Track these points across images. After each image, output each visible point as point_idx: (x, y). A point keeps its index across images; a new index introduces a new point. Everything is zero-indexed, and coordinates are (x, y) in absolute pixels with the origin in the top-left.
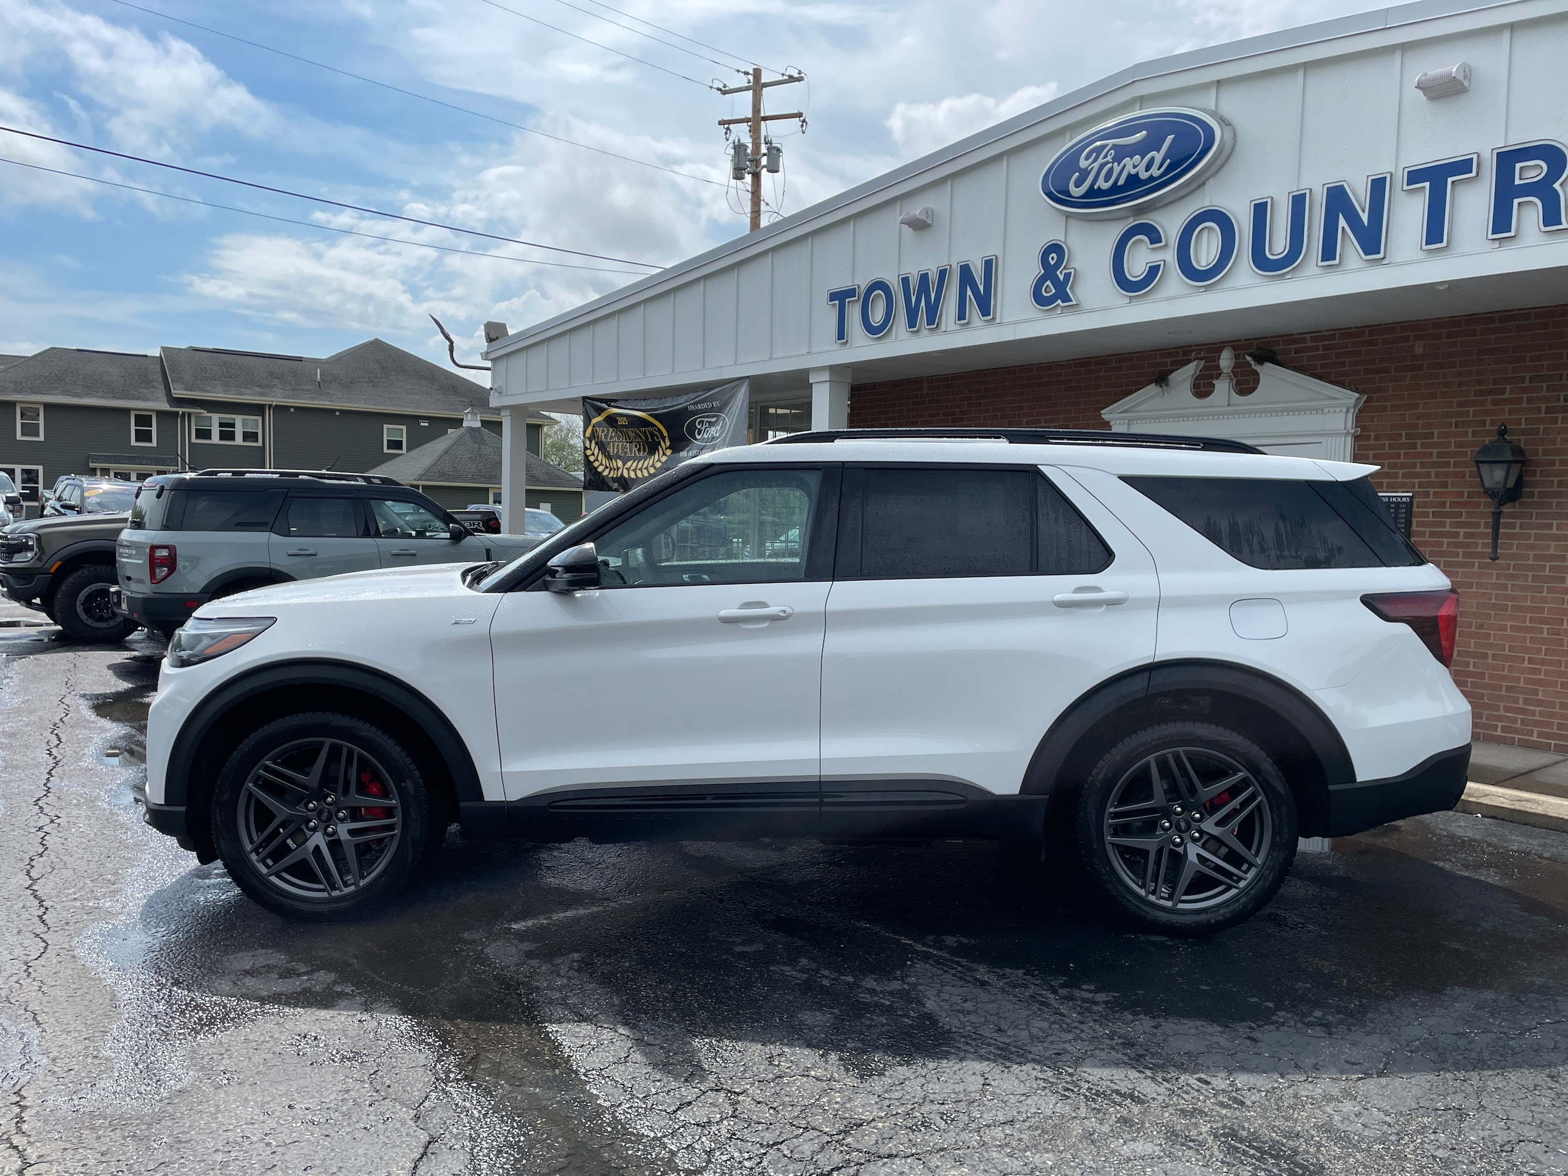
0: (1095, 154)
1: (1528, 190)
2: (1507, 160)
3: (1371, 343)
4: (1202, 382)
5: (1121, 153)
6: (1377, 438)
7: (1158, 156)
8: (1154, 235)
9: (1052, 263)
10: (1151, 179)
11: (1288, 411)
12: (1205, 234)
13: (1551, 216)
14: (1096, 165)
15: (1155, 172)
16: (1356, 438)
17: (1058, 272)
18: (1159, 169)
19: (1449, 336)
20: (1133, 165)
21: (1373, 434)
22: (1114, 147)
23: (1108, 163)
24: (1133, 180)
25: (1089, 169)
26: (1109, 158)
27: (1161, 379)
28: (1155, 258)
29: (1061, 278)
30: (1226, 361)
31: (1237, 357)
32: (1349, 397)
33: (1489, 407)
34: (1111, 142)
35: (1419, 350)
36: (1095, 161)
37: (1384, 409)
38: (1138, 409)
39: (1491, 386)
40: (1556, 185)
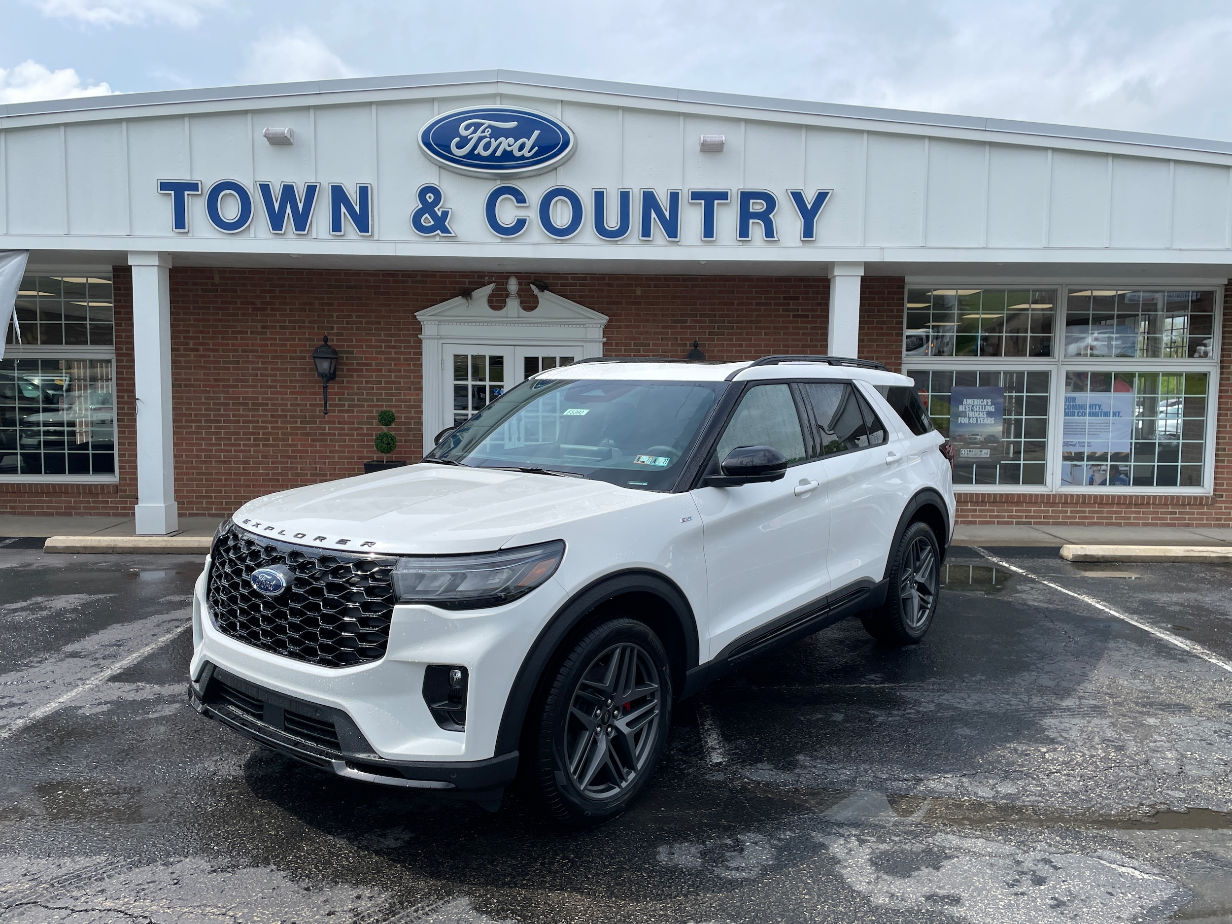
0: (473, 128)
1: (756, 216)
2: (746, 197)
3: (609, 285)
4: (494, 299)
5: (497, 133)
6: (617, 344)
7: (529, 143)
8: (520, 198)
9: (430, 201)
10: (523, 158)
11: (561, 324)
12: (559, 204)
13: (769, 232)
14: (476, 136)
15: (525, 152)
16: (604, 344)
17: (436, 209)
18: (529, 152)
19: (655, 286)
20: (506, 144)
21: (614, 342)
22: (490, 126)
23: (485, 137)
24: (508, 155)
25: (469, 137)
26: (487, 134)
27: (467, 294)
28: (522, 214)
29: (439, 214)
30: (513, 286)
31: (520, 284)
32: (604, 319)
33: (680, 330)
34: (488, 122)
35: (639, 293)
36: (474, 132)
37: (620, 327)
39: (679, 318)
40: (771, 216)
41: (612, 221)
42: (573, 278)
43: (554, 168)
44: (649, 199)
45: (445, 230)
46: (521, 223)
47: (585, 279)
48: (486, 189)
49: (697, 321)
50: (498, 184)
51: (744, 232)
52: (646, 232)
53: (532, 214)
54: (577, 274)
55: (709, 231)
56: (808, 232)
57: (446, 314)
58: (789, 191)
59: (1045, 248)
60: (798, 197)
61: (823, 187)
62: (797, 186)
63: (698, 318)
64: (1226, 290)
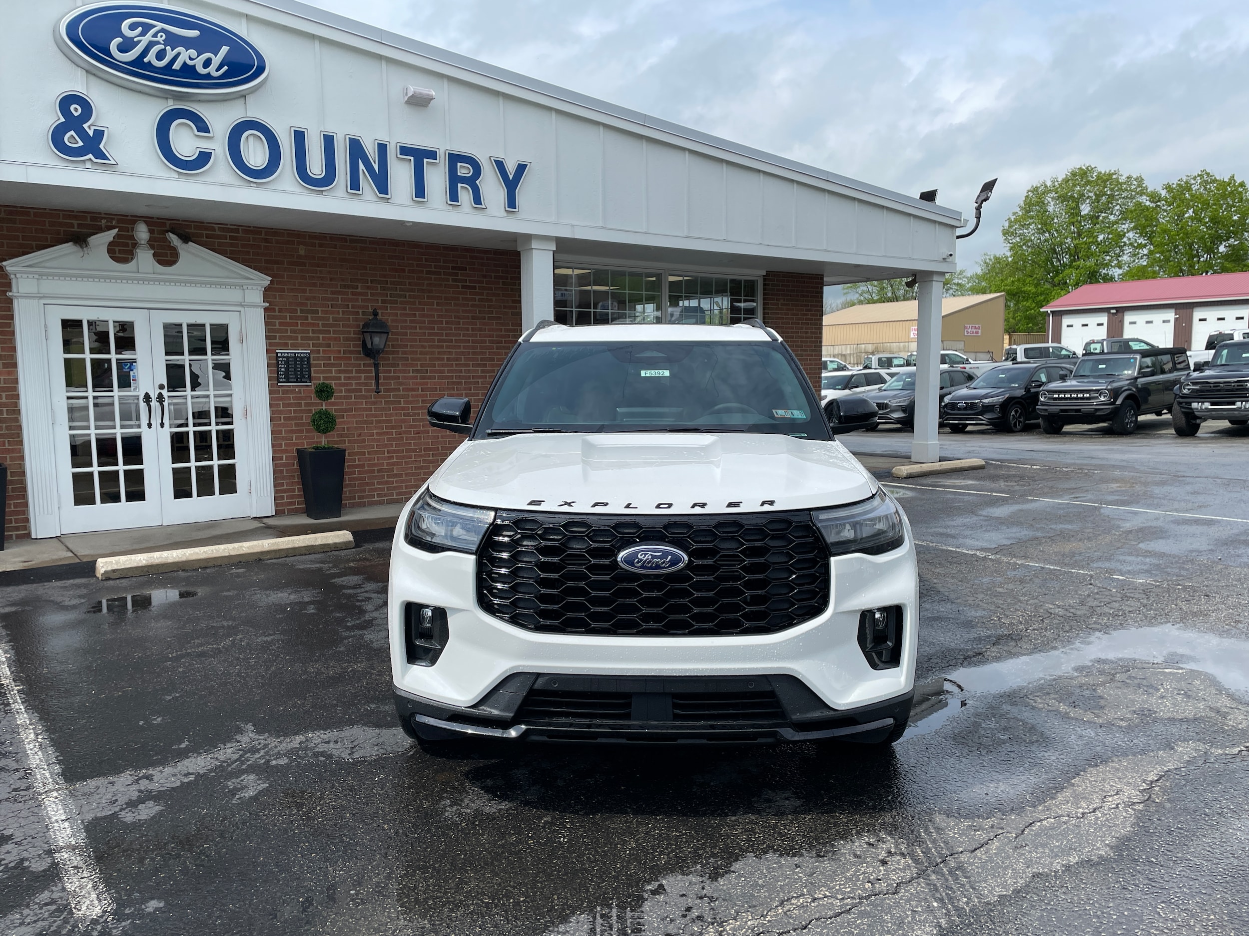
0: (140, 28)
1: (464, 180)
2: (455, 159)
3: (266, 240)
4: (117, 249)
5: (173, 40)
6: (280, 311)
7: (217, 60)
8: (202, 126)
9: (76, 114)
10: (208, 76)
11: (211, 284)
12: (251, 139)
13: (477, 199)
14: (145, 40)
15: (212, 70)
16: (266, 309)
17: (85, 126)
18: (217, 70)
19: (321, 245)
20: (185, 55)
21: (277, 308)
22: (163, 30)
23: (158, 43)
24: (188, 70)
25: (135, 40)
26: (160, 39)
27: (80, 240)
28: (206, 146)
29: (91, 133)
30: (142, 233)
31: (151, 231)
32: (266, 280)
33: (350, 296)
34: (160, 25)
35: (302, 252)
36: (143, 34)
37: (283, 290)
38: (43, 265)
39: (349, 283)
40: (477, 182)
41: (316, 167)
42: (220, 229)
43: (243, 96)
44: (356, 147)
45: (101, 155)
46: (204, 158)
47: (237, 231)
48: (158, 109)
49: (368, 288)
50: (171, 105)
51: (454, 196)
52: (355, 184)
53: (218, 146)
54: (227, 225)
55: (420, 190)
56: (512, 203)
57: (47, 265)
58: (492, 159)
59: (687, 237)
60: (500, 165)
61: (524, 159)
62: (500, 155)
63: (369, 284)
64: (765, 280)
